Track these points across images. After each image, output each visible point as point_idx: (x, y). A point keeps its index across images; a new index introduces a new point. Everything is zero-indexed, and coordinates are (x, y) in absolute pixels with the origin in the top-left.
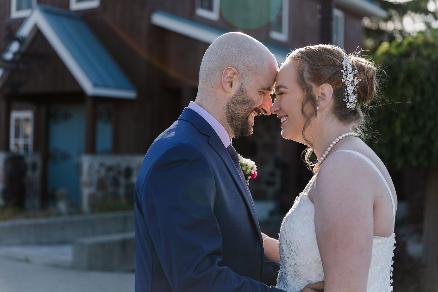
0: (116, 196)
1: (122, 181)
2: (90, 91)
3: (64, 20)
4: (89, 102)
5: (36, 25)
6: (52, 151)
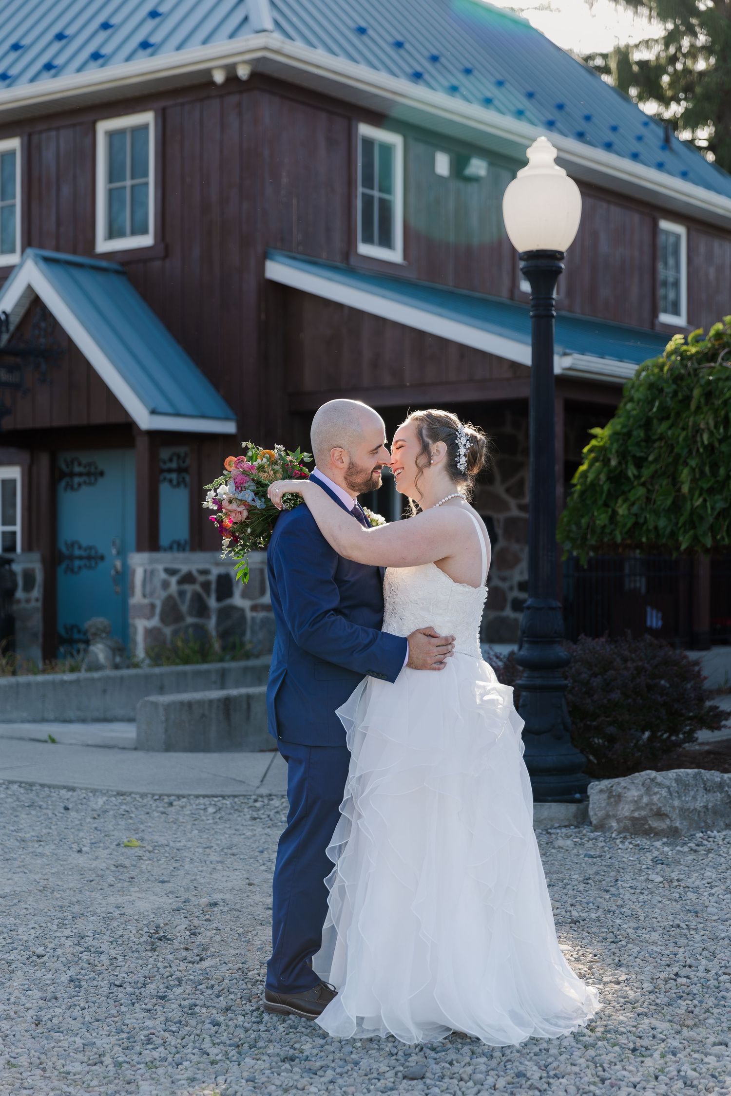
0: (200, 631)
1: (212, 603)
2: (144, 420)
3: (83, 277)
4: (142, 444)
5: (30, 288)
6: (64, 549)
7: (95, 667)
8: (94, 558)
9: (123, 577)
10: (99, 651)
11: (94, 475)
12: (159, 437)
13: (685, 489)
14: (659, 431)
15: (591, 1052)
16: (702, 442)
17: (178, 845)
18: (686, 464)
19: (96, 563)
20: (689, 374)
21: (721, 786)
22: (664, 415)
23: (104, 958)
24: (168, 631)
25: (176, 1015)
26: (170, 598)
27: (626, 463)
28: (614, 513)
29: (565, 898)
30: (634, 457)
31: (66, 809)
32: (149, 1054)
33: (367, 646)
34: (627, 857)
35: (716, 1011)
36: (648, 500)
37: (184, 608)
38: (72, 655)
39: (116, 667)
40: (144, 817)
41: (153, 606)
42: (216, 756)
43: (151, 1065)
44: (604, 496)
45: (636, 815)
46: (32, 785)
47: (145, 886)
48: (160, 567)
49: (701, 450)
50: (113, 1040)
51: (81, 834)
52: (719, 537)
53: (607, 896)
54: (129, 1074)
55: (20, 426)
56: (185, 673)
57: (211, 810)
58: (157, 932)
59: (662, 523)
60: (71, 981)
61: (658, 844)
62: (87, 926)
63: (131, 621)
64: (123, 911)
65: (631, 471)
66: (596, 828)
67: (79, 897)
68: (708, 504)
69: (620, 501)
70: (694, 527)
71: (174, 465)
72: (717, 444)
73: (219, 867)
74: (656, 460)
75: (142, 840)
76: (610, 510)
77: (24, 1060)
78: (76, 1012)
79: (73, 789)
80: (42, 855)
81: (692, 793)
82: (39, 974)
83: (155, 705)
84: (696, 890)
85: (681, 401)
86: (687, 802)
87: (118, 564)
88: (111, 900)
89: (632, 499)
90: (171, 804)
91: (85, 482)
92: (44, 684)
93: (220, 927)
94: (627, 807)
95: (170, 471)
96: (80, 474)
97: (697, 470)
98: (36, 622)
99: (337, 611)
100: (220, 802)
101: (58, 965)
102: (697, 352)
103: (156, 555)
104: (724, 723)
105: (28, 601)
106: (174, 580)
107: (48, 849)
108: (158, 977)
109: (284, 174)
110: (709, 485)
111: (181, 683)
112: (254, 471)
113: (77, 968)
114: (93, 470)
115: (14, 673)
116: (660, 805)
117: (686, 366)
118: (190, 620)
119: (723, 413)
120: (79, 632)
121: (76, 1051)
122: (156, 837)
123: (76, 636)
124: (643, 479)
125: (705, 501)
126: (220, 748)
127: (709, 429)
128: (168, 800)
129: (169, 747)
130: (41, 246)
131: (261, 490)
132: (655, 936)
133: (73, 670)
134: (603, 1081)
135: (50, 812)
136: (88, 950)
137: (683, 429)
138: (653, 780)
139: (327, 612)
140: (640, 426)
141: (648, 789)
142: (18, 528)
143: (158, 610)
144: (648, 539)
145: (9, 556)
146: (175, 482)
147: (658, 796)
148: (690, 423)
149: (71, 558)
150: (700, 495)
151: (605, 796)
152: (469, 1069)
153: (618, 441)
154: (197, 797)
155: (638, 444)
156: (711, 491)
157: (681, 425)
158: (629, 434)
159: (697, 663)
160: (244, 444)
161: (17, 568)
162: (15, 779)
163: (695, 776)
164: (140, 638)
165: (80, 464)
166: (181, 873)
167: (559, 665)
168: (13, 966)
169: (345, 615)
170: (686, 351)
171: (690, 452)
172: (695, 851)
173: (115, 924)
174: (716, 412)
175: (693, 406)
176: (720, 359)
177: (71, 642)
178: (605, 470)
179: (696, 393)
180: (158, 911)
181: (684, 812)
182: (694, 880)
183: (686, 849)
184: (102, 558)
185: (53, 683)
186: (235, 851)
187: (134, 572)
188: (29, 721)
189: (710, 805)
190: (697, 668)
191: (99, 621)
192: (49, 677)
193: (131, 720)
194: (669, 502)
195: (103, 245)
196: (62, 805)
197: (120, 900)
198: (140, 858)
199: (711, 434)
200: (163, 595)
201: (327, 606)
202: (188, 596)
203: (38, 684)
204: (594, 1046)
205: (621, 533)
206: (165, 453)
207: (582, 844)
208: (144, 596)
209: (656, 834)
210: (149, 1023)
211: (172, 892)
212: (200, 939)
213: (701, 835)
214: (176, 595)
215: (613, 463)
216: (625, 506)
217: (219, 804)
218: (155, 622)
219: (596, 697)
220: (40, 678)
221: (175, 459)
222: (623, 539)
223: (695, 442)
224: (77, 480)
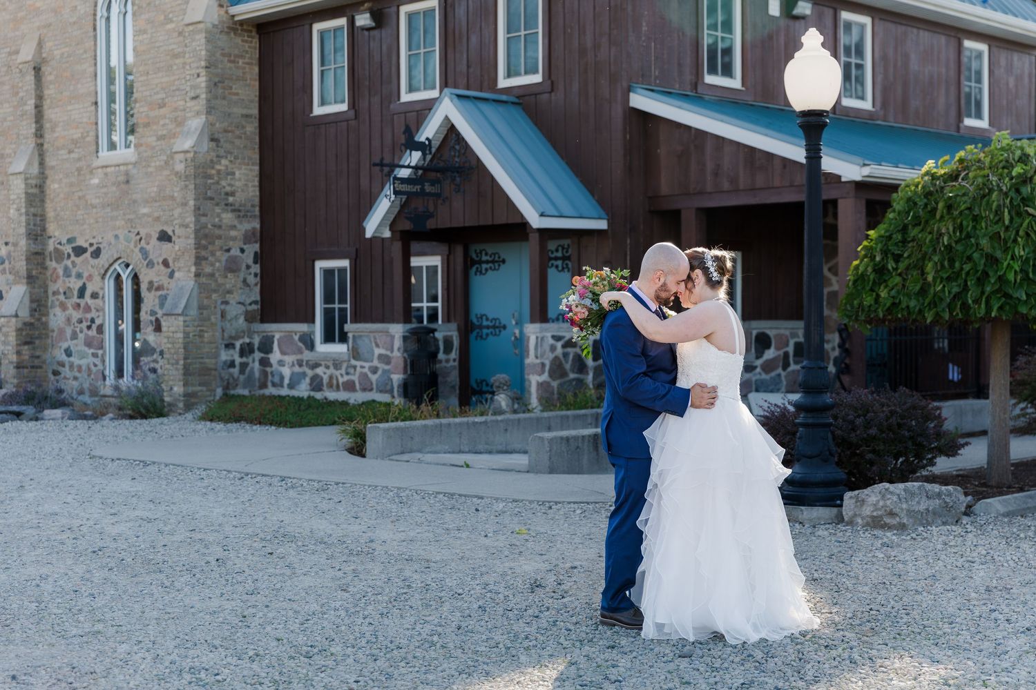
0: (580, 384)
1: (590, 362)
2: (535, 221)
3: (487, 108)
4: (534, 239)
5: (447, 118)
6: (475, 320)
7: (499, 412)
8: (498, 327)
9: (520, 342)
10: (502, 400)
11: (498, 262)
12: (547, 234)
13: (930, 278)
14: (912, 235)
15: (799, 647)
16: (943, 243)
17: (553, 533)
18: (930, 259)
19: (500, 331)
20: (937, 191)
21: (939, 495)
22: (917, 222)
23: (501, 596)
24: (555, 384)
25: (545, 625)
26: (556, 358)
27: (887, 258)
28: (878, 296)
29: (812, 566)
30: (893, 254)
31: (477, 510)
32: (526, 644)
33: (664, 396)
34: (865, 542)
35: (889, 629)
36: (904, 286)
37: (568, 366)
38: (481, 402)
39: (515, 412)
40: (531, 516)
41: (543, 365)
42: (586, 476)
43: (527, 649)
44: (871, 283)
45: (875, 514)
46: (453, 495)
47: (529, 557)
48: (549, 335)
49: (942, 249)
50: (505, 637)
51: (487, 526)
52: (954, 314)
53: (842, 565)
54: (514, 652)
55: (440, 226)
56: (567, 417)
57: (578, 512)
58: (535, 583)
59: (912, 303)
60: (480, 607)
61: (889, 534)
62: (490, 579)
63: (526, 377)
64: (513, 571)
65: (891, 265)
66: (848, 524)
67: (485, 563)
68: (946, 289)
69: (882, 287)
70: (936, 306)
71: (559, 254)
72: (954, 245)
73: (581, 546)
74: (909, 257)
75: (529, 530)
76: (874, 294)
77: (451, 645)
78: (483, 623)
79: (482, 498)
80: (460, 538)
81: (917, 499)
82: (459, 604)
83: (542, 439)
84: (905, 563)
85: (930, 212)
86: (913, 506)
87: (517, 332)
88: (507, 564)
89: (891, 285)
90: (550, 508)
91: (491, 268)
92: (460, 424)
93: (577, 580)
94: (868, 508)
95: (556, 259)
96: (487, 262)
97: (939, 264)
98: (454, 377)
99: (645, 374)
100: (585, 506)
101: (472, 599)
102: (945, 174)
103: (544, 325)
104: (959, 452)
105: (447, 361)
106: (559, 345)
107: (464, 535)
108: (535, 606)
109: (644, 24)
110: (948, 274)
111: (564, 423)
112: (591, 286)
113: (484, 601)
114: (497, 259)
115: (438, 416)
116: (892, 507)
117: (935, 185)
118: (572, 376)
119: (959, 221)
120: (487, 385)
121: (483, 641)
122: (538, 528)
123: (485, 388)
124: (899, 271)
125: (944, 286)
126: (590, 472)
127: (949, 233)
128: (548, 505)
129: (552, 471)
130: (455, 87)
131: (596, 298)
132: (866, 589)
133: (482, 414)
134: (800, 660)
135: (466, 512)
136: (490, 591)
137: (930, 233)
138: (887, 490)
139: (639, 374)
140: (899, 231)
141: (883, 496)
142: (439, 304)
143: (547, 368)
144: (902, 315)
145: (432, 326)
146: (560, 268)
147: (890, 501)
148: (935, 229)
149: (481, 327)
150: (941, 282)
151: (854, 501)
152: (720, 653)
153: (881, 242)
154: (569, 503)
155: (896, 244)
156: (949, 279)
157: (929, 230)
158: (890, 238)
159: (939, 408)
160: (584, 268)
161: (439, 335)
162: (441, 491)
163: (919, 488)
164: (533, 389)
165: (486, 254)
166: (554, 549)
167: (826, 408)
168: (443, 599)
169: (649, 376)
170: (936, 173)
171: (935, 250)
172: (915, 539)
173: (509, 578)
174: (954, 219)
175: (938, 216)
176: (960, 180)
177: (481, 393)
178: (872, 264)
179: (941, 205)
180: (537, 571)
181: (910, 513)
182: (907, 556)
183: (909, 538)
184: (504, 327)
185: (468, 423)
186: (591, 537)
187: (529, 337)
188: (449, 452)
189: (931, 508)
190: (938, 412)
191: (501, 377)
192: (465, 419)
193: (525, 452)
194: (918, 288)
195: (503, 83)
196: (474, 508)
197: (512, 565)
198: (527, 540)
199: (950, 237)
200: (551, 356)
201: (638, 371)
202: (571, 357)
203: (456, 424)
204: (802, 644)
205: (882, 310)
206: (552, 245)
207: (835, 534)
208: (537, 357)
209: (889, 528)
210: (527, 629)
211: (547, 561)
212: (563, 587)
213: (922, 529)
214: (561, 356)
215: (878, 259)
216: (886, 291)
217: (584, 508)
218: (545, 377)
219: (858, 432)
220: (458, 420)
221: (560, 249)
222: (884, 316)
223: (939, 242)
224: (484, 266)
